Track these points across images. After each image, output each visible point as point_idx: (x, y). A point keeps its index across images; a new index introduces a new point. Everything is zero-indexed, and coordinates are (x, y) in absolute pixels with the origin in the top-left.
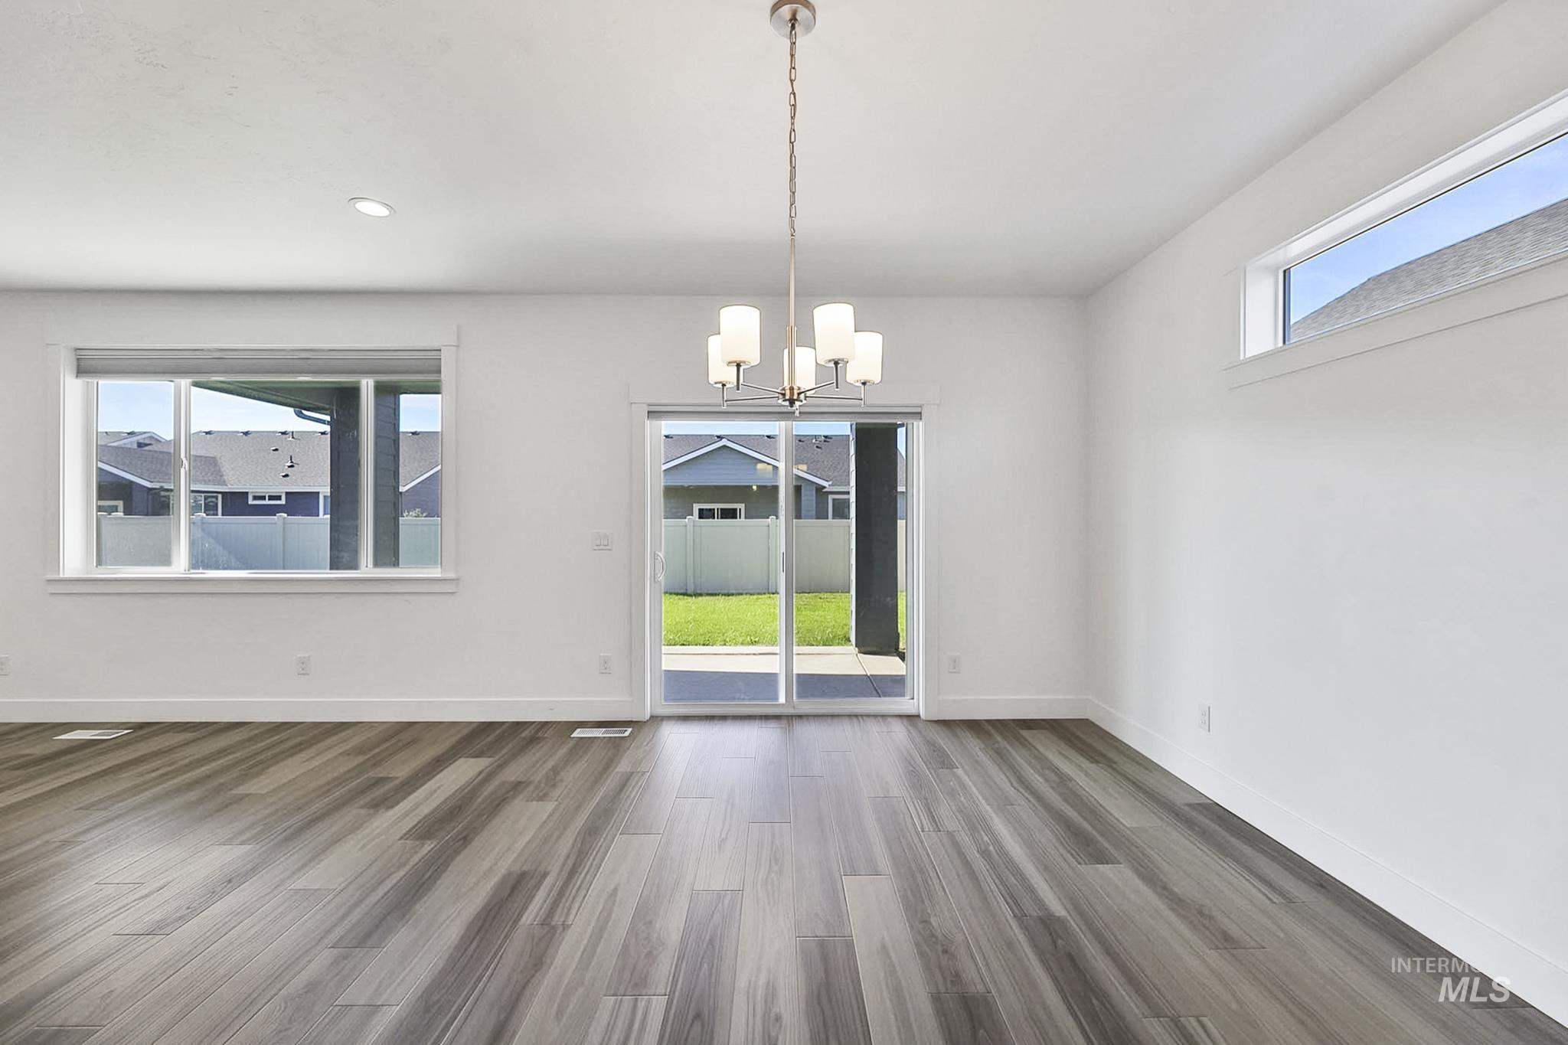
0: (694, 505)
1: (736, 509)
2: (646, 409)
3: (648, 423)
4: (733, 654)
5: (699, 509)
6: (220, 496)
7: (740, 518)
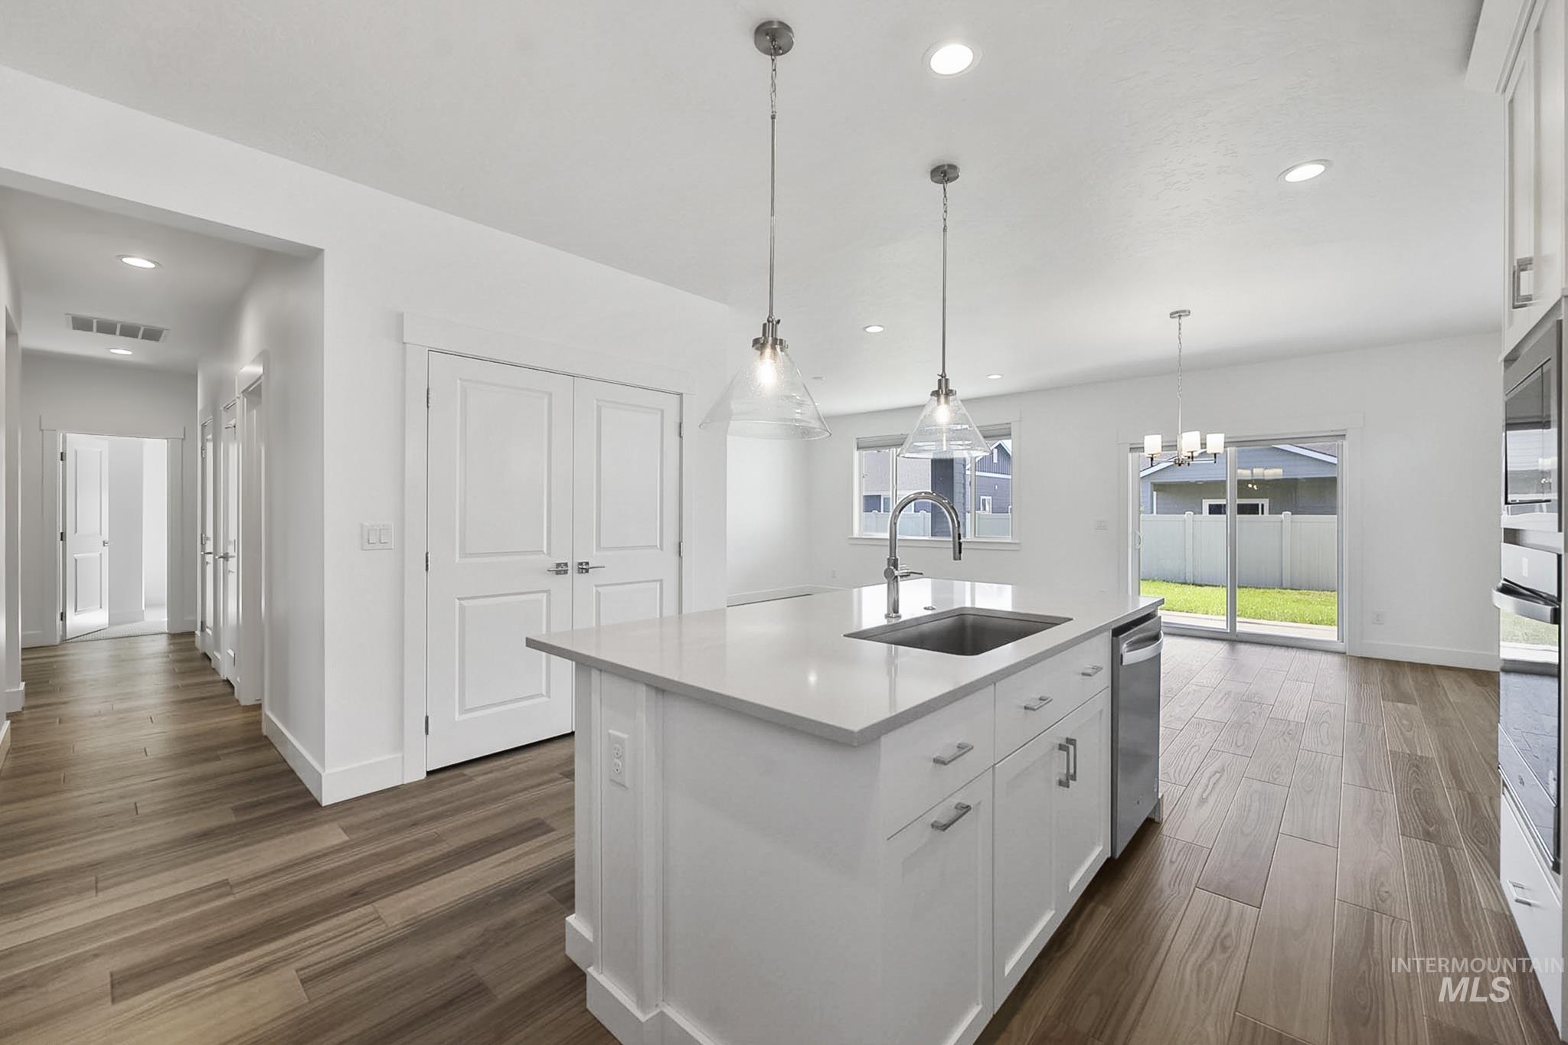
0: (1204, 500)
1: (1258, 505)
2: (1129, 447)
3: (1130, 455)
5: (1210, 505)
7: (1263, 513)
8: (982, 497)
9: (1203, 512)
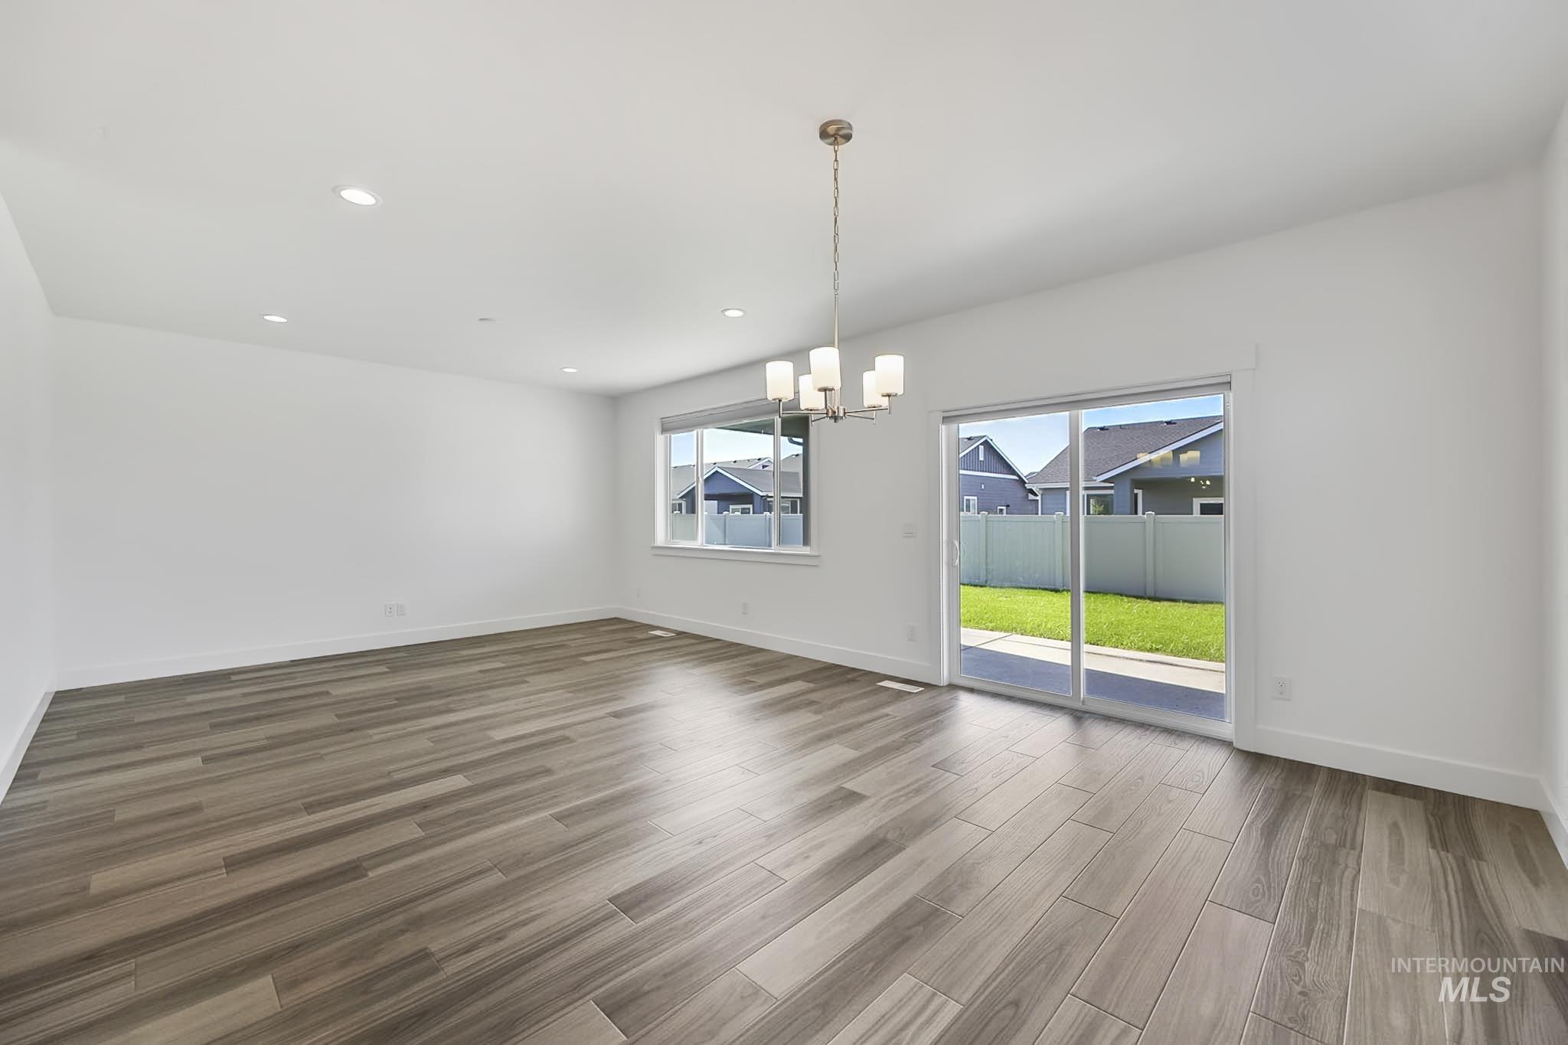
2: (941, 415)
3: (943, 427)
4: (1171, 665)
6: (798, 500)
8: (966, 497)
9: (1194, 512)
